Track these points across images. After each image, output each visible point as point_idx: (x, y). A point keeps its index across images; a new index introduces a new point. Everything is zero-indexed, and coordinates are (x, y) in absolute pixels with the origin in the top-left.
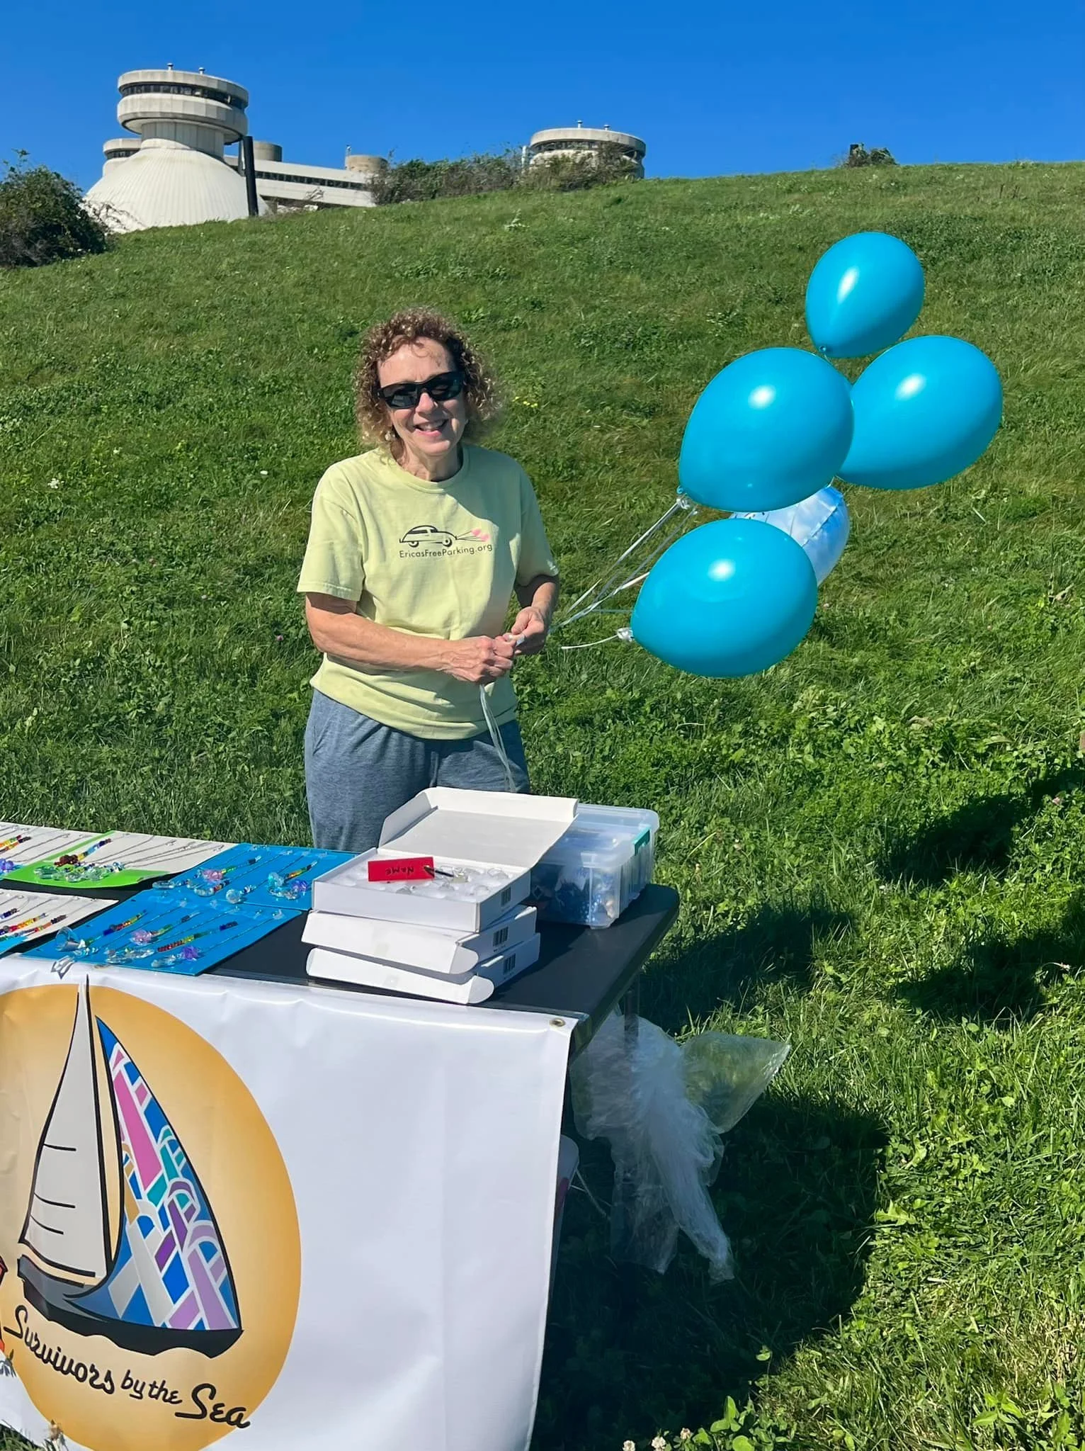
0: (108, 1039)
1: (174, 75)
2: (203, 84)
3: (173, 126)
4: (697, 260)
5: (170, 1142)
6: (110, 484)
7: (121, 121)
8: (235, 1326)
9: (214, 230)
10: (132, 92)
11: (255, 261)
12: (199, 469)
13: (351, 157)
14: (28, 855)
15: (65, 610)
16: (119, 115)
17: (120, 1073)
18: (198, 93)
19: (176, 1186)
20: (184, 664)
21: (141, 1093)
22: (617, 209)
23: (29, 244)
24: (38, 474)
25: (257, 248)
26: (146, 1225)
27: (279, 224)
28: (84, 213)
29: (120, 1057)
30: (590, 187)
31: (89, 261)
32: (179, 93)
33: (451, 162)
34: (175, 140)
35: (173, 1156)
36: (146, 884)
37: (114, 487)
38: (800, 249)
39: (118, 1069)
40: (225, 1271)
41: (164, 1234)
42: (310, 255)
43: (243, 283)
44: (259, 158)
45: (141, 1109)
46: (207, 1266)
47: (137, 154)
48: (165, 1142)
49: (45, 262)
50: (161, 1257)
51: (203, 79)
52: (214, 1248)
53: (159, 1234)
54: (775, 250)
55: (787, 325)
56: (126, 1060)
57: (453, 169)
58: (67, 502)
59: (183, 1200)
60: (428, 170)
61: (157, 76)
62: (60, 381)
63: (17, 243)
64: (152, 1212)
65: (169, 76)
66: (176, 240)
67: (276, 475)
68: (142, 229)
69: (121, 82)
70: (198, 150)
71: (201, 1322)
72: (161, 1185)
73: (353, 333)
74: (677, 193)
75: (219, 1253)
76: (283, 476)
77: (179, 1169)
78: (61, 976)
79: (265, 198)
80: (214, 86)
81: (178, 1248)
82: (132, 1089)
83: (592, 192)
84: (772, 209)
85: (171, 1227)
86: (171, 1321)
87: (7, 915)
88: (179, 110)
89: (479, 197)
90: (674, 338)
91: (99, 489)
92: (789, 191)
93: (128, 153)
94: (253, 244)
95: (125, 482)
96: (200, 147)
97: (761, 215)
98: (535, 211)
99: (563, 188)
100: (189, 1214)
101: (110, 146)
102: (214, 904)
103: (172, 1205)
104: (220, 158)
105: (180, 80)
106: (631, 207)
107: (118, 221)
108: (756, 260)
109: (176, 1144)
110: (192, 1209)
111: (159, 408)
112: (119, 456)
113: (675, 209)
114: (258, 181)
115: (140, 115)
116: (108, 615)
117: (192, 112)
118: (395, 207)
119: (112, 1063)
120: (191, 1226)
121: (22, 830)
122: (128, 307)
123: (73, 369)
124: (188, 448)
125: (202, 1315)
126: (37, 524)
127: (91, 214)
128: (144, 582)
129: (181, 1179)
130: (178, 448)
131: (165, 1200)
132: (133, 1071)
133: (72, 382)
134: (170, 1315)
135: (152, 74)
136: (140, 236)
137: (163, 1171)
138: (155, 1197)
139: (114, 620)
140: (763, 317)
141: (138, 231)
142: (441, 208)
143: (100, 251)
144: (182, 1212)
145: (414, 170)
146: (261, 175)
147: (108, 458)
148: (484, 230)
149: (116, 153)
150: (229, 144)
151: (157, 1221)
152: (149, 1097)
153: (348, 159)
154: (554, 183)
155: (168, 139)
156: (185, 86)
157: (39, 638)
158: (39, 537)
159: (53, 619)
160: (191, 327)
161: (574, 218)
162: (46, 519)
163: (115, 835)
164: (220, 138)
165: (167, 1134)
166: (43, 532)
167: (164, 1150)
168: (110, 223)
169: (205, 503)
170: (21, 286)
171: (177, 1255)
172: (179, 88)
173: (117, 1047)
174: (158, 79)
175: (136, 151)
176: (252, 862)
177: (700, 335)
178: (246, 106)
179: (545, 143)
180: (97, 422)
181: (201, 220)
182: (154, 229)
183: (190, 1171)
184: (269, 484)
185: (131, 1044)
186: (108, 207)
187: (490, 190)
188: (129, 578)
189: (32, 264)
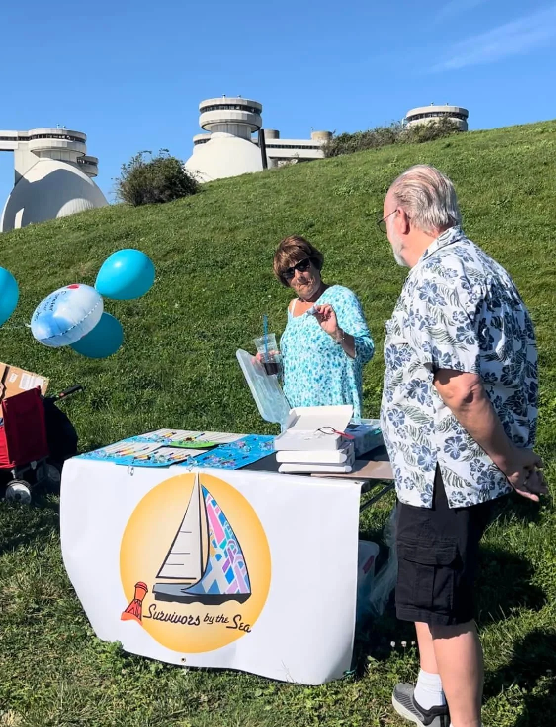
0: (205, 492)
1: (226, 100)
2: (240, 103)
3: (226, 126)
4: (489, 174)
5: (228, 527)
6: (201, 305)
7: (201, 125)
8: (248, 592)
9: (247, 178)
10: (206, 111)
11: (266, 193)
12: (241, 296)
13: (314, 133)
14: (176, 438)
15: (183, 361)
16: (200, 123)
17: (209, 504)
18: (238, 108)
19: (230, 542)
20: (234, 382)
21: (217, 510)
22: (448, 150)
23: (161, 192)
24: (170, 302)
25: (267, 186)
26: (219, 557)
27: (277, 173)
28: (186, 175)
29: (209, 498)
30: (434, 140)
31: (189, 199)
32: (228, 109)
33: (363, 132)
34: (227, 132)
35: (229, 531)
36: (216, 446)
37: (203, 306)
38: (545, 164)
39: (209, 502)
40: (246, 572)
41: (226, 560)
42: (292, 188)
43: (260, 204)
44: (268, 138)
45: (217, 516)
46: (241, 570)
47: (209, 141)
48: (226, 527)
49: (169, 200)
50: (224, 568)
51: (239, 100)
52: (243, 563)
53: (224, 560)
54: (532, 165)
55: (535, 205)
56: (212, 499)
57: (364, 136)
58: (183, 314)
59: (232, 547)
60: (352, 138)
61: (218, 102)
62: (177, 258)
63: (156, 192)
64: (221, 552)
65: (224, 101)
66: (229, 185)
67: (275, 297)
68: (212, 180)
69: (201, 106)
70: (239, 137)
71: (238, 591)
72: (225, 543)
73: (312, 226)
74: (481, 138)
75: (244, 566)
76: (278, 297)
77: (231, 536)
78: (190, 471)
79: (271, 158)
80: (245, 104)
81: (231, 563)
82: (214, 509)
83: (436, 142)
84: (531, 144)
85: (229, 557)
86: (227, 591)
87: (171, 454)
88: (229, 117)
89: (377, 150)
90: (473, 216)
91: (196, 307)
92: (542, 133)
93: (205, 141)
94: (265, 184)
95: (208, 303)
96: (239, 135)
97: (525, 147)
98: (405, 155)
99: (421, 141)
100: (234, 552)
101: (196, 138)
102: (240, 451)
103: (229, 549)
104: (249, 140)
105: (229, 103)
106: (455, 149)
107: (201, 178)
108: (521, 171)
109: (230, 527)
110: (235, 550)
111: (222, 268)
112: (205, 291)
113: (478, 148)
114: (268, 150)
115: (210, 122)
116: (202, 363)
117: (235, 118)
118: (334, 159)
119: (206, 500)
120: (235, 556)
121: (174, 431)
122: (208, 221)
123: (184, 252)
124: (236, 287)
125: (239, 588)
126: (170, 324)
127: (189, 175)
128: (217, 348)
129: (232, 540)
130: (231, 287)
131: (226, 547)
132: (214, 503)
133: (183, 258)
134: (228, 589)
135: (216, 101)
136: (211, 184)
137: (226, 537)
138: (222, 547)
139: (205, 366)
140: (522, 202)
141: (211, 182)
142: (357, 157)
143: (194, 193)
144: (232, 551)
145: (345, 138)
146: (269, 146)
147: (199, 293)
148: (378, 167)
149: (199, 142)
150: (253, 132)
151: (223, 555)
152: (220, 512)
153: (312, 134)
154: (416, 138)
155: (224, 132)
156: (231, 105)
157: (173, 373)
158: (171, 330)
159: (179, 366)
160: (237, 228)
161: (425, 157)
162: (174, 322)
163: (206, 432)
164: (249, 130)
165: (226, 524)
166: (173, 328)
167: (226, 530)
168: (197, 179)
169: (243, 312)
170: (158, 213)
171: (231, 567)
172: (228, 106)
173: (208, 495)
174: (218, 103)
175: (209, 140)
176: (255, 439)
177: (487, 214)
178: (261, 111)
179: (414, 116)
180: (194, 277)
181: (240, 174)
182: (219, 180)
183: (234, 536)
184: (272, 301)
185: (214, 493)
186: (198, 172)
187: (383, 145)
188: (211, 347)
189: (162, 201)
